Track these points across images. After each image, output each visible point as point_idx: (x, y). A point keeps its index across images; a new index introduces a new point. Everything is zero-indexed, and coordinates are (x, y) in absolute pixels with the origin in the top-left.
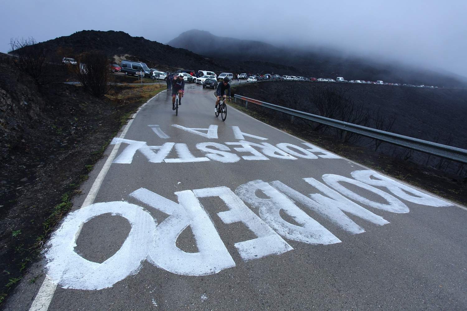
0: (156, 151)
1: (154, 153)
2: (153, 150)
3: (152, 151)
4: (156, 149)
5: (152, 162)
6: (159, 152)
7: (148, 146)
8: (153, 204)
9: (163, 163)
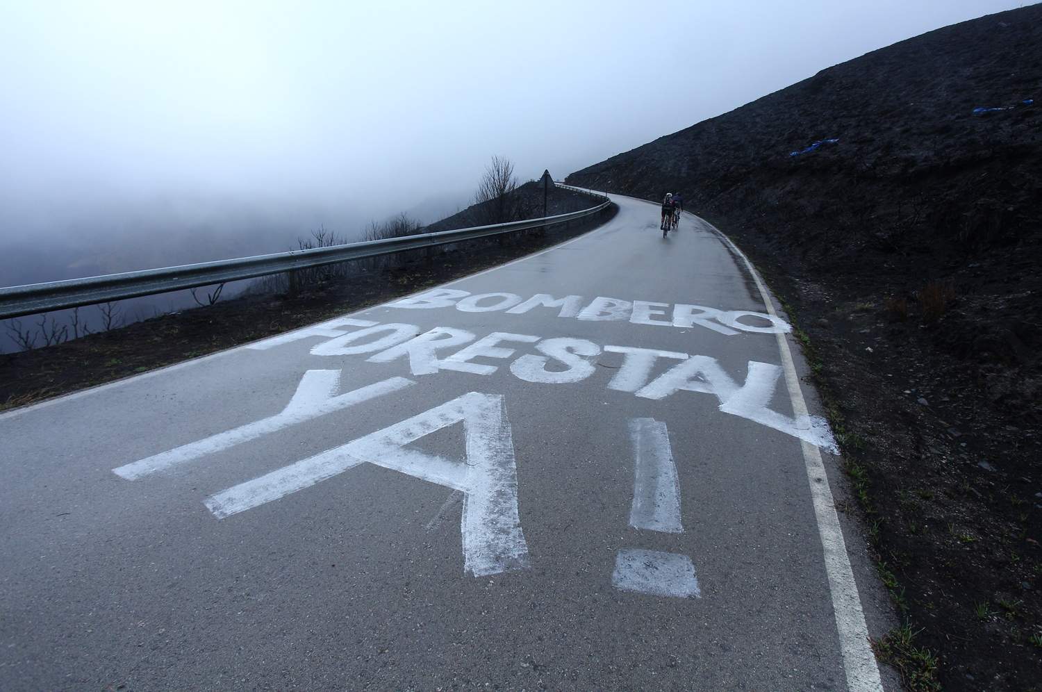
0: (698, 377)
1: (705, 372)
2: (705, 381)
3: (708, 378)
4: (698, 383)
5: (712, 359)
6: (693, 375)
7: (715, 393)
8: (719, 326)
9: (692, 352)
